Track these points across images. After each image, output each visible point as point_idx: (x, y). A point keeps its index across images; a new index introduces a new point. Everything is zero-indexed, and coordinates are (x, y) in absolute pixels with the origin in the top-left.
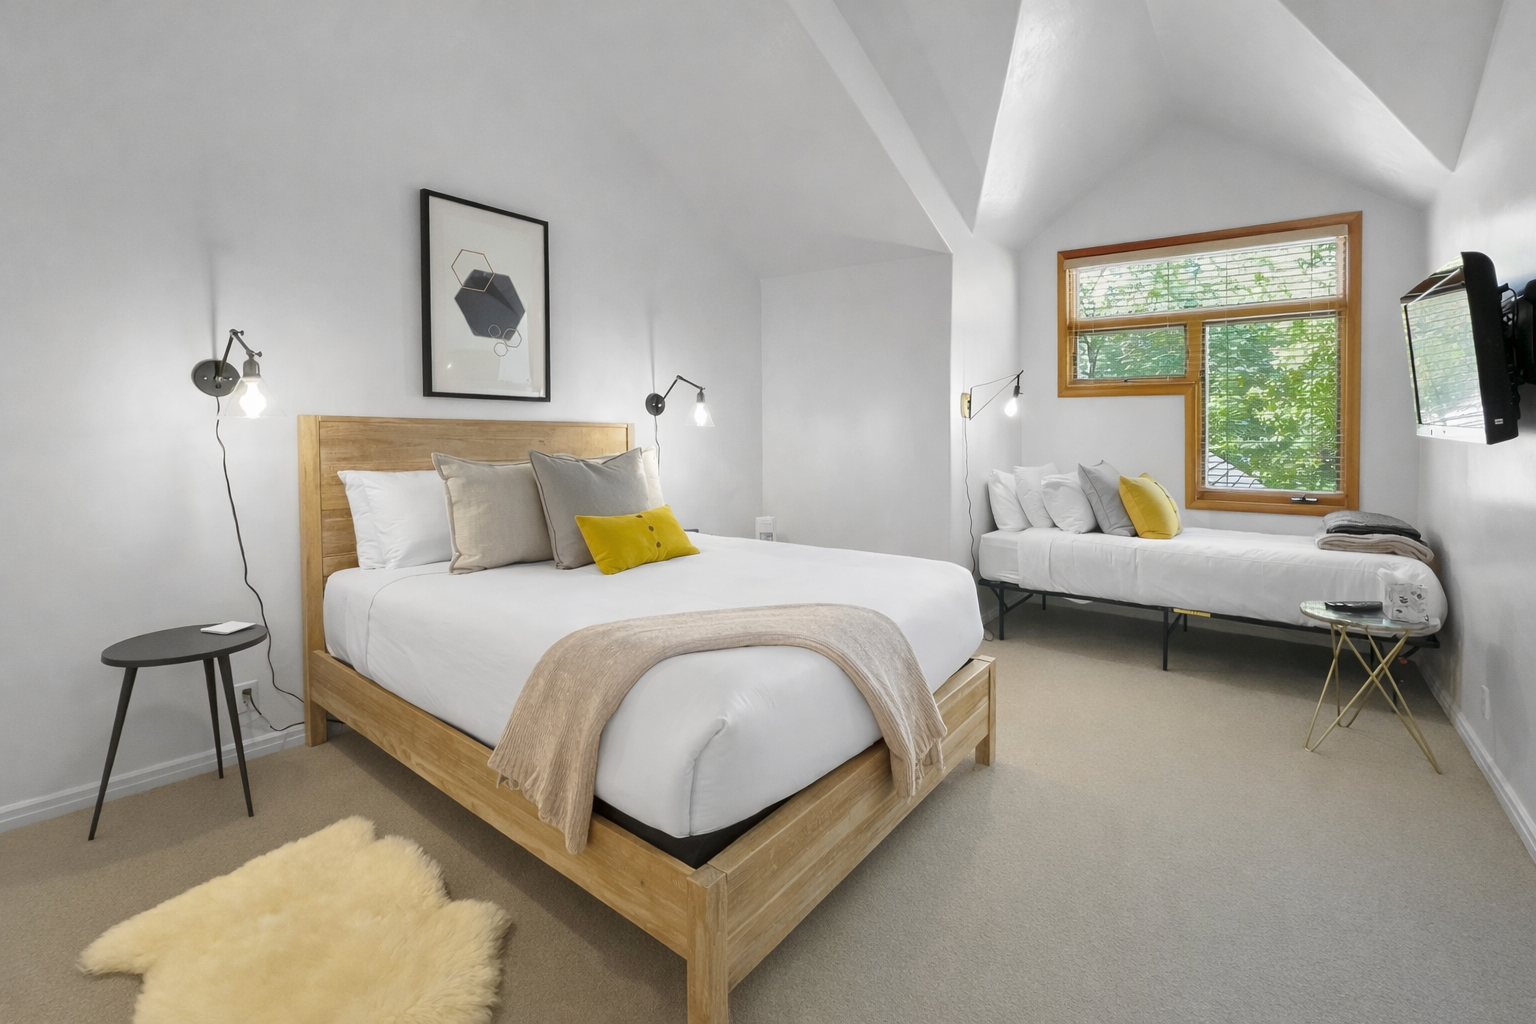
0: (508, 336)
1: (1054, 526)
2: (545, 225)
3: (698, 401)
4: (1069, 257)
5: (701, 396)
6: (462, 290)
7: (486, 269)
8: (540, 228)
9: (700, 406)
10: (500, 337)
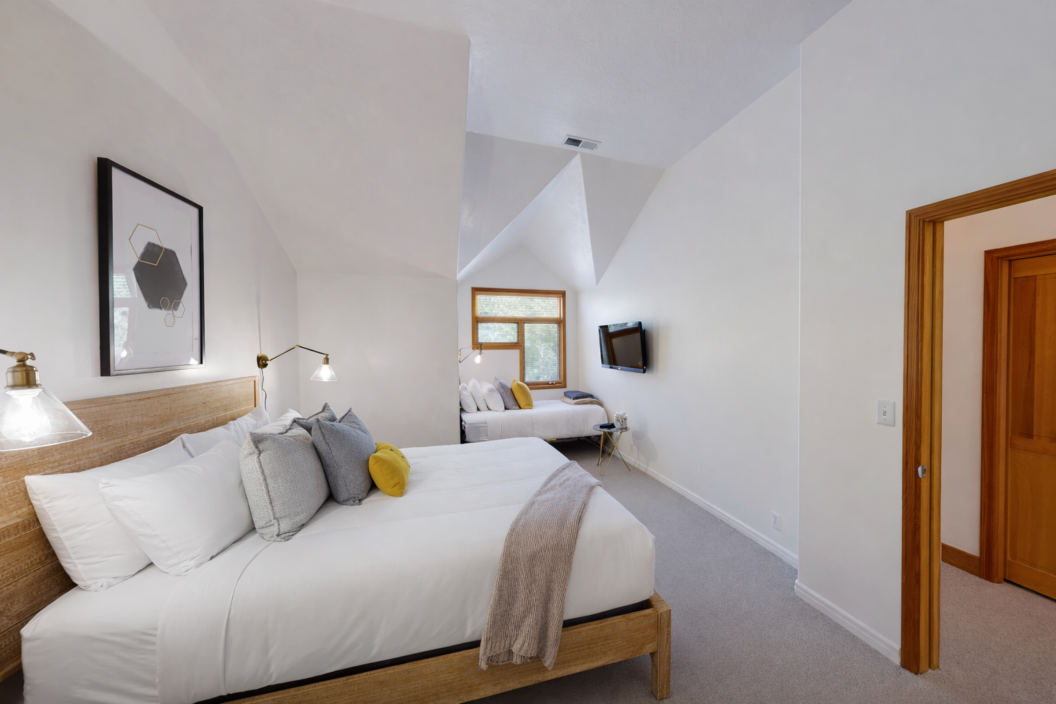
0: (175, 308)
1: (489, 409)
2: (200, 209)
3: (324, 364)
4: (476, 291)
5: (327, 361)
6: (139, 262)
7: (158, 243)
8: (196, 211)
9: (326, 367)
10: (169, 309)
